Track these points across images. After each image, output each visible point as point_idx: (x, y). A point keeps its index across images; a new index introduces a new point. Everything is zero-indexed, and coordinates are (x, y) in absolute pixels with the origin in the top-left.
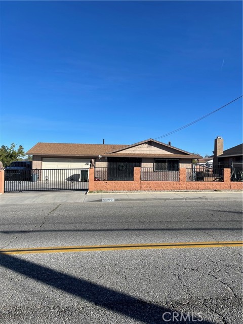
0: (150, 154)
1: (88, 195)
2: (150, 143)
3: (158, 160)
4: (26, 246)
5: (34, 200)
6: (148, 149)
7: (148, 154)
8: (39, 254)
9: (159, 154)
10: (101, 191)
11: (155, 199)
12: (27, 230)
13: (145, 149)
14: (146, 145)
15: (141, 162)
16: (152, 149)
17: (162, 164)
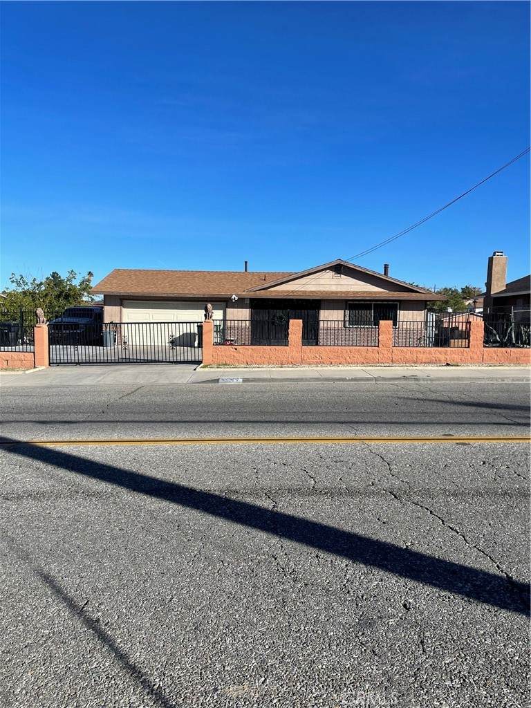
0: (337, 292)
1: (199, 372)
2: (339, 269)
3: (353, 305)
4: (67, 437)
5: (99, 379)
6: (334, 281)
7: (332, 292)
8: (82, 446)
9: (357, 292)
10: (226, 364)
11: (318, 379)
12: (73, 419)
13: (327, 281)
14: (330, 274)
15: (319, 308)
16: (342, 282)
17: (364, 313)
